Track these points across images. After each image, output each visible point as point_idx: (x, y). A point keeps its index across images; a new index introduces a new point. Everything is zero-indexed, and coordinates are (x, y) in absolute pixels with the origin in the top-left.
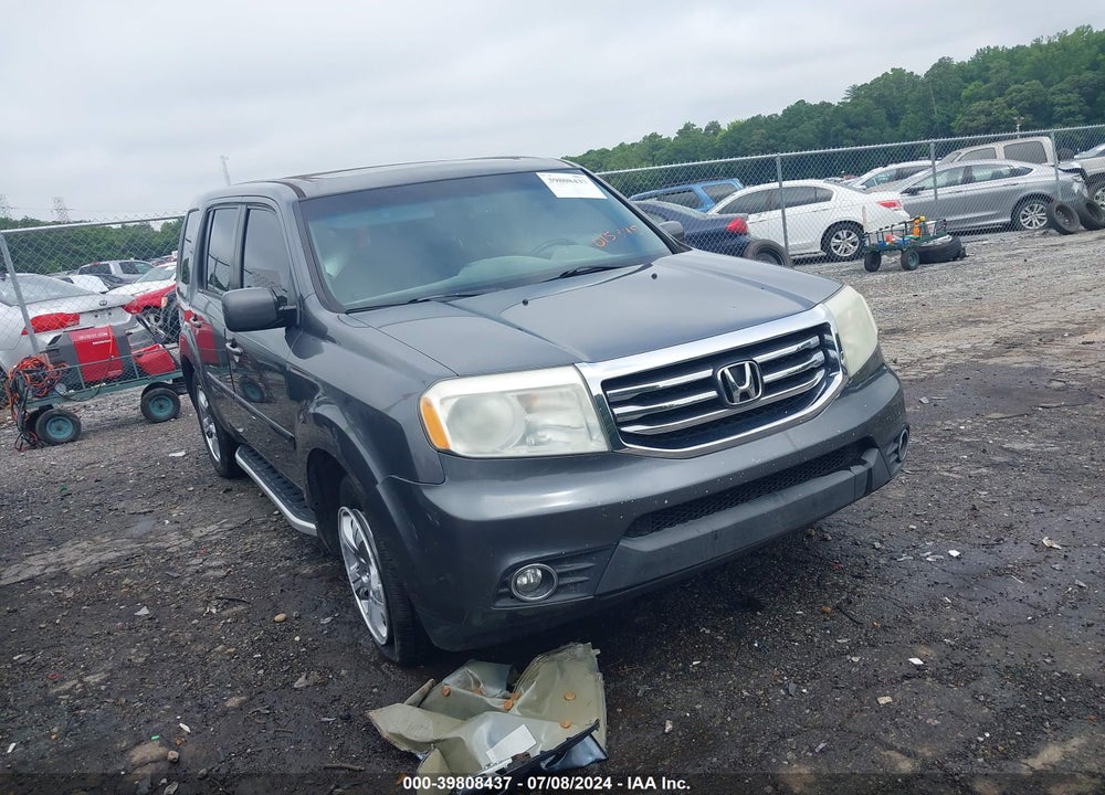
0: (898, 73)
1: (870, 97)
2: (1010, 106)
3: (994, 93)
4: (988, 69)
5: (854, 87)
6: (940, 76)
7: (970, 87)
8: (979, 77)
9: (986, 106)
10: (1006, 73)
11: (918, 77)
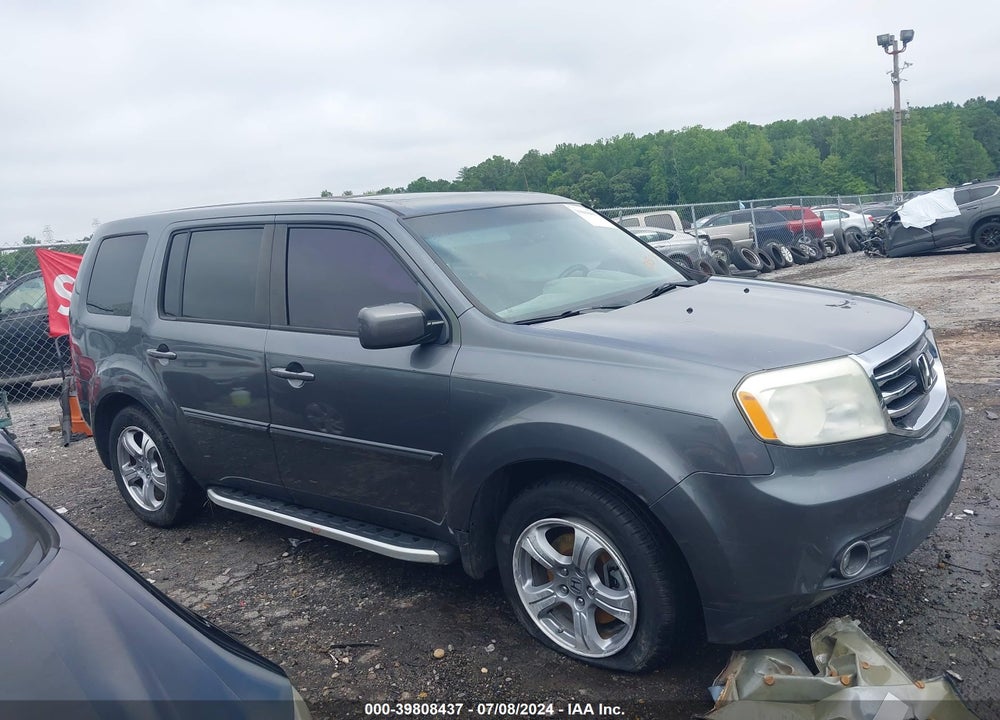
0: (498, 159)
1: (478, 177)
2: (583, 192)
3: (571, 180)
4: (565, 161)
5: (465, 169)
6: (531, 164)
7: (554, 175)
8: (559, 167)
9: (566, 190)
10: (578, 165)
11: (513, 164)
